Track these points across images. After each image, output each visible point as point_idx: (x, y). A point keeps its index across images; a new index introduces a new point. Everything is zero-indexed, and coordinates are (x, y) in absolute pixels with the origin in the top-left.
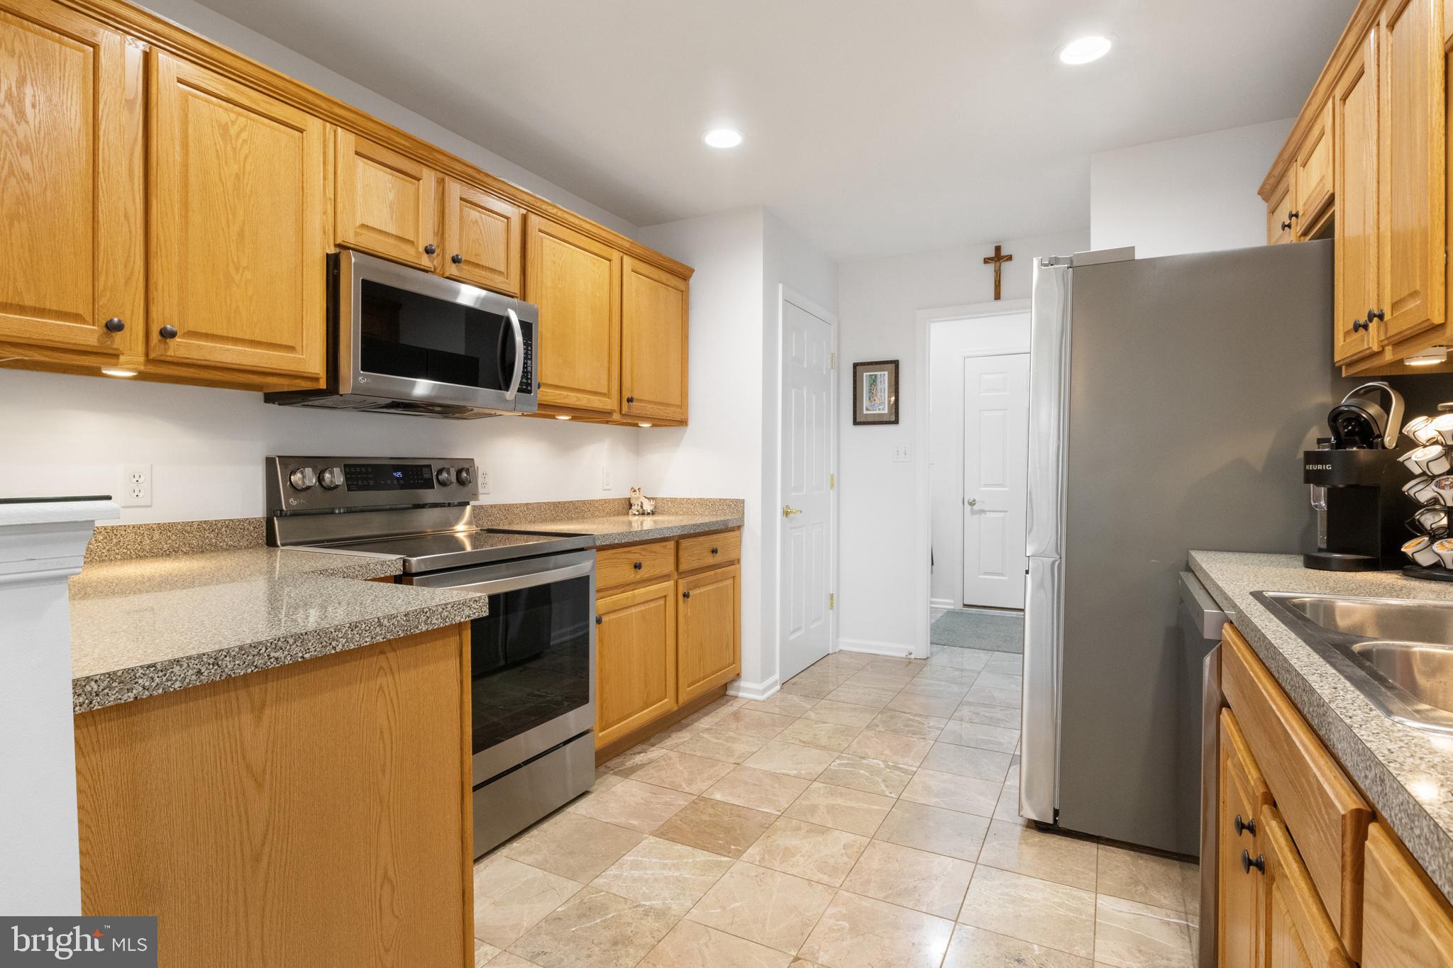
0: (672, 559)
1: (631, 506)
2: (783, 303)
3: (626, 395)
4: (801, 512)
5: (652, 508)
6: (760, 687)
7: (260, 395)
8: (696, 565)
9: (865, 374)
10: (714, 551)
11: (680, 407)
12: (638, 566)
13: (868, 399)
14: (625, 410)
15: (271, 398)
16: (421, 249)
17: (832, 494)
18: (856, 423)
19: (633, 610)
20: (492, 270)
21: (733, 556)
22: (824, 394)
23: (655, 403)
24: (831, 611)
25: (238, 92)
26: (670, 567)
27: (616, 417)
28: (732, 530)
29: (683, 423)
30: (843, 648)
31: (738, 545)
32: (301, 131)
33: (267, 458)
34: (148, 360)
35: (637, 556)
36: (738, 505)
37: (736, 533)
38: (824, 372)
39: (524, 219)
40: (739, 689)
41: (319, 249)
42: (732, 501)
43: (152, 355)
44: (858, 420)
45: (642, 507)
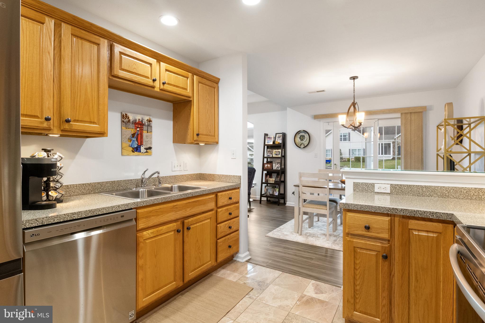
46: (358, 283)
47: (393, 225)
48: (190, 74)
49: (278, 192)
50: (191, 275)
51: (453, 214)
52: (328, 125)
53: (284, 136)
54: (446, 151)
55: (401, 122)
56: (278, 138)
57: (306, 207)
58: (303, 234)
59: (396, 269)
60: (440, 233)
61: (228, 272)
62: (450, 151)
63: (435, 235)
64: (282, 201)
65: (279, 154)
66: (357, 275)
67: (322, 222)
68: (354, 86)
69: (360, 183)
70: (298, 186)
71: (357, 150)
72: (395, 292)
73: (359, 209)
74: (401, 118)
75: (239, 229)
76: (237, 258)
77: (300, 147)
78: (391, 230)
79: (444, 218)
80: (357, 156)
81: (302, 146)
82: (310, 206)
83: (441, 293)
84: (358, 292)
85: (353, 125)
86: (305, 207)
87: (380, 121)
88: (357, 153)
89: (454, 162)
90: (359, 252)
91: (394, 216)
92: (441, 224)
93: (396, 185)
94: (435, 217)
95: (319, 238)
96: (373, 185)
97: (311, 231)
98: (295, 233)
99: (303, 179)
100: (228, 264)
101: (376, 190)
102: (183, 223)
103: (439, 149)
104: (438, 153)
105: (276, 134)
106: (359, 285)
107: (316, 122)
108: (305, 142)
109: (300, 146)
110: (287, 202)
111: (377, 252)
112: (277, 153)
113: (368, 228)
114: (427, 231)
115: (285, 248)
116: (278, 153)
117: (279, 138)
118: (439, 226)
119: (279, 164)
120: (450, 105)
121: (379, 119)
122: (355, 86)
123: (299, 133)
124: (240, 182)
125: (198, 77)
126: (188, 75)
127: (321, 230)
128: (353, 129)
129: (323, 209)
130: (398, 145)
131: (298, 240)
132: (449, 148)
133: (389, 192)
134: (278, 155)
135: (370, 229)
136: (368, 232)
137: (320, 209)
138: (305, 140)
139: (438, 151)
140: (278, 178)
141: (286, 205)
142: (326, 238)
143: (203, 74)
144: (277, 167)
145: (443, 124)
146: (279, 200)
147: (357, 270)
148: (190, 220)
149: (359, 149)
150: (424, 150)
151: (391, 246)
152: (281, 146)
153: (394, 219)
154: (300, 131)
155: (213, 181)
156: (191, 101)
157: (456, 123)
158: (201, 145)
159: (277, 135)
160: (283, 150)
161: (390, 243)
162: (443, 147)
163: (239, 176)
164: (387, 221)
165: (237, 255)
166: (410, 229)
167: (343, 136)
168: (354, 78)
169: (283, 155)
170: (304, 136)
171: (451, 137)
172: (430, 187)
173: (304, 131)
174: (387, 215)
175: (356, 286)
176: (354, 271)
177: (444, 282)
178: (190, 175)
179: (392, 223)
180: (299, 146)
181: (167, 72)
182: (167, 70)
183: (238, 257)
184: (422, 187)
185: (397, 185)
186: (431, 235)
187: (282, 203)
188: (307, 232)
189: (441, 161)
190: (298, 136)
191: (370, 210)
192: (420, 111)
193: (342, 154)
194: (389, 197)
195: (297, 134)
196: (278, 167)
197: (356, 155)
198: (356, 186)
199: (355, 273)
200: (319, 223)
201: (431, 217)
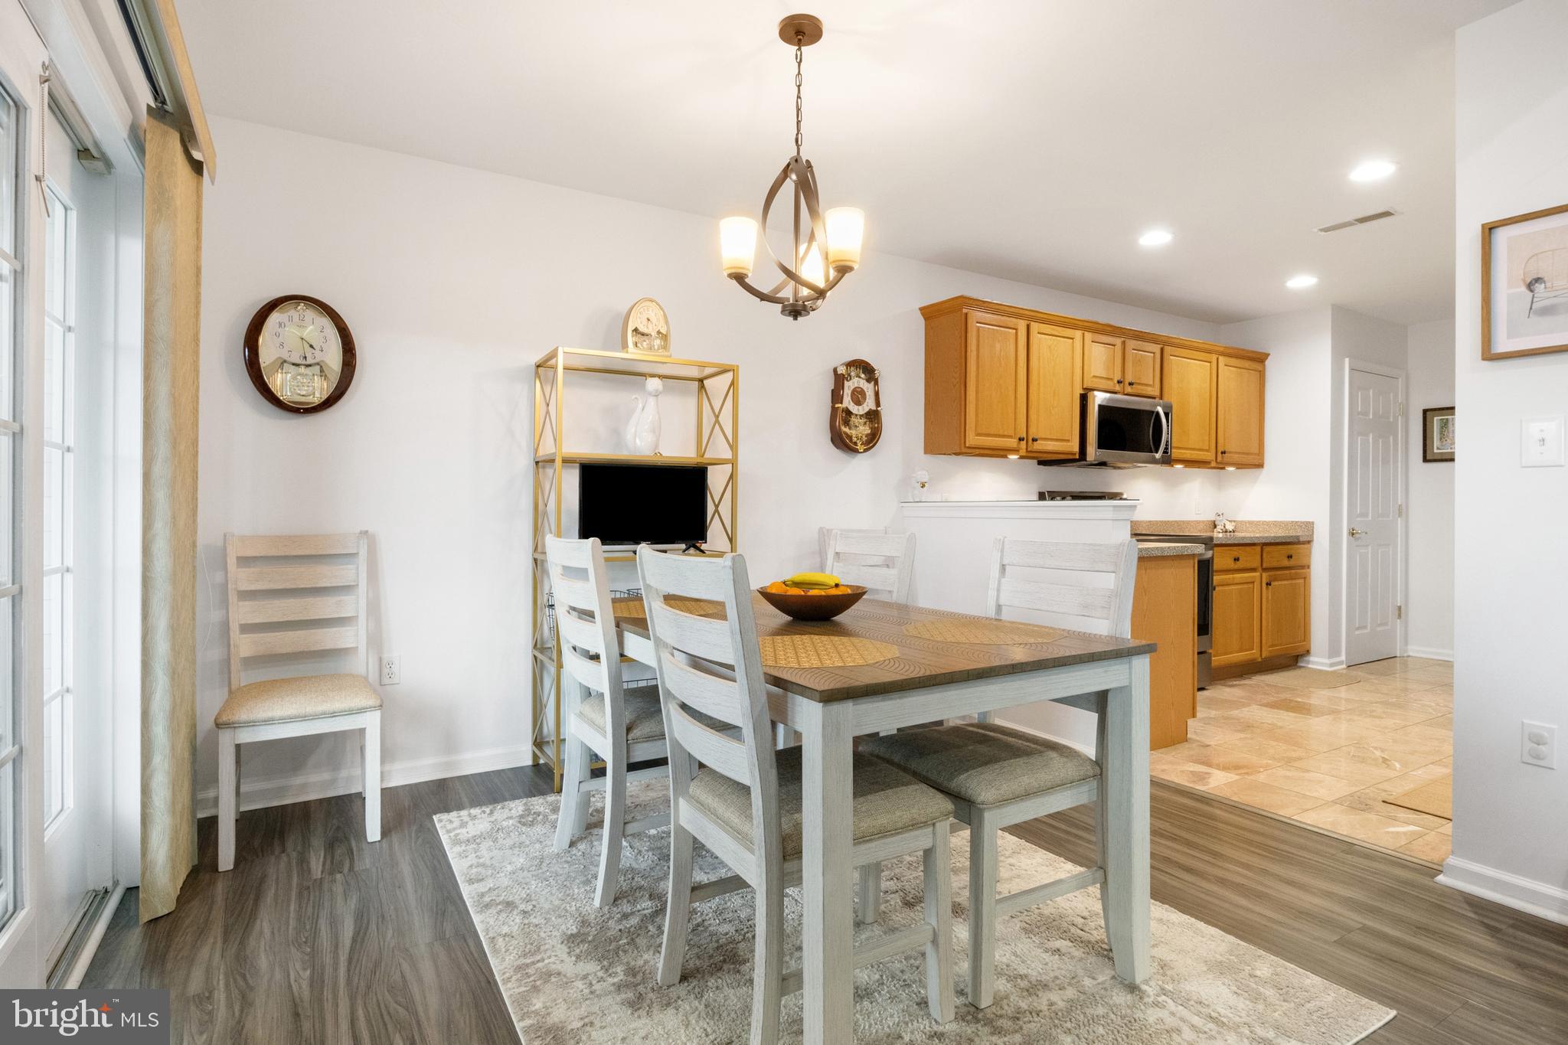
0: (1258, 557)
1: (1215, 527)
2: (1349, 372)
3: (1220, 450)
4: (1366, 533)
5: (1233, 528)
6: (1327, 661)
7: (1035, 461)
8: (1275, 564)
9: (1435, 418)
10: (1290, 557)
11: (1259, 455)
12: (1237, 559)
13: (1439, 438)
14: (1219, 459)
15: (1040, 463)
16: (1116, 382)
17: (1399, 522)
18: (1425, 460)
19: (1233, 587)
20: (1146, 385)
21: (1304, 562)
22: (1391, 438)
23: (1239, 453)
24: (1398, 621)
25: (1053, 329)
26: (1256, 563)
27: (1213, 464)
28: (1304, 543)
29: (1260, 466)
30: (1411, 654)
31: (1309, 555)
32: (1073, 339)
33: (1039, 493)
34: (1027, 451)
35: (1236, 553)
36: (1309, 526)
37: (1306, 546)
38: (1391, 420)
39: (1162, 350)
40: (1308, 662)
41: (1079, 391)
42: (1303, 523)
43: (1029, 449)
44: (1428, 458)
45: (1224, 527)
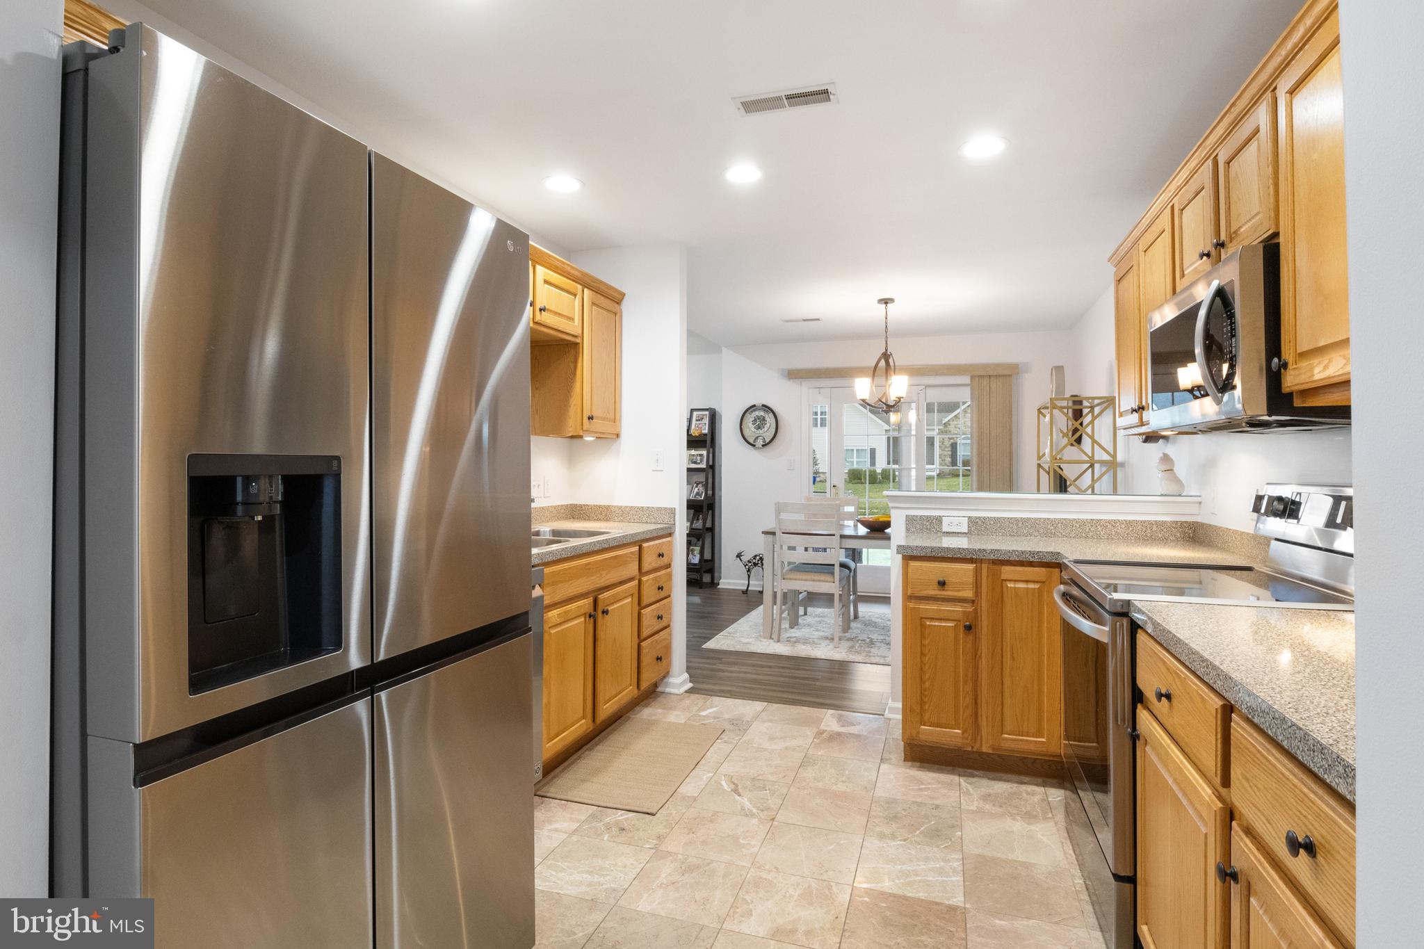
46: (927, 676)
47: (979, 576)
48: (580, 287)
49: (698, 556)
50: (607, 709)
51: (1059, 553)
52: (820, 393)
53: (713, 417)
54: (1054, 458)
55: (972, 394)
56: (697, 420)
57: (790, 579)
58: (781, 640)
59: (983, 643)
60: (1044, 582)
61: (659, 710)
62: (1060, 459)
63: (1037, 586)
64: (707, 578)
65: (701, 461)
66: (925, 664)
67: (814, 617)
68: (886, 318)
69: (917, 516)
70: (774, 534)
71: (855, 451)
72: (983, 683)
73: (928, 555)
74: (971, 385)
75: (671, 624)
76: (666, 687)
77: (754, 446)
78: (977, 585)
79: (1048, 559)
80: (855, 466)
81: (760, 443)
82: (798, 577)
83: (1046, 672)
84: (926, 693)
85: (884, 400)
86: (787, 579)
87: (929, 391)
88: (855, 460)
89: (1065, 481)
90: (929, 625)
91: (981, 561)
92: (1044, 569)
93: (976, 518)
94: (1036, 559)
95: (818, 646)
96: (939, 520)
97: (795, 633)
98: (764, 638)
99: (783, 516)
100: (651, 700)
101: (945, 528)
102: (595, 601)
103: (1041, 455)
104: (1039, 462)
105: (692, 410)
106: (929, 679)
107: (793, 387)
108: (767, 432)
109: (754, 442)
110: (720, 578)
111: (955, 623)
112: (696, 458)
113: (942, 584)
114: (1027, 581)
115: (753, 666)
116: (699, 458)
117: (699, 420)
118: (1040, 572)
119: (700, 485)
120: (1059, 370)
121: (927, 386)
122: (888, 319)
123: (752, 412)
124: (674, 521)
125: (591, 292)
126: (577, 288)
127: (817, 630)
128: (885, 409)
129: (827, 582)
130: (952, 441)
131: (776, 651)
132: (1058, 453)
133: (966, 531)
134: (699, 463)
135: (946, 586)
136: (943, 590)
137: (819, 581)
138: (766, 429)
139: (1039, 458)
140: (698, 519)
141: (719, 587)
142: (832, 645)
143: (598, 285)
144: (695, 493)
145: (1049, 405)
146: (701, 577)
147: (925, 655)
148: (607, 594)
149: (860, 448)
150: (1014, 455)
151: (976, 610)
152: (706, 441)
153: (981, 566)
154: (754, 406)
155: (607, 520)
156: (577, 344)
157: (1070, 404)
158: (588, 441)
159: (695, 413)
160: (711, 450)
161: (975, 605)
162: (1047, 451)
163: (671, 509)
164: (970, 570)
165: (665, 680)
166: (1003, 580)
167: (819, 414)
168: (886, 302)
169: (711, 463)
170: (764, 419)
171: (1062, 432)
172: (1029, 519)
173: (763, 405)
174: (971, 561)
175: (924, 682)
176: (921, 658)
177: (1048, 656)
178: (555, 507)
179: (977, 573)
180: (751, 441)
181: (546, 285)
182: (546, 282)
183: (667, 685)
184: (1017, 520)
185: (979, 518)
186: (1031, 586)
187: (707, 583)
188: (788, 635)
189: (1044, 477)
190: (750, 418)
191: (945, 555)
192: (1006, 372)
193: (818, 462)
194: (966, 539)
195: (747, 414)
196: (698, 494)
197: (853, 465)
198: (910, 520)
199: (922, 662)
200: (809, 619)
201: (1031, 560)
